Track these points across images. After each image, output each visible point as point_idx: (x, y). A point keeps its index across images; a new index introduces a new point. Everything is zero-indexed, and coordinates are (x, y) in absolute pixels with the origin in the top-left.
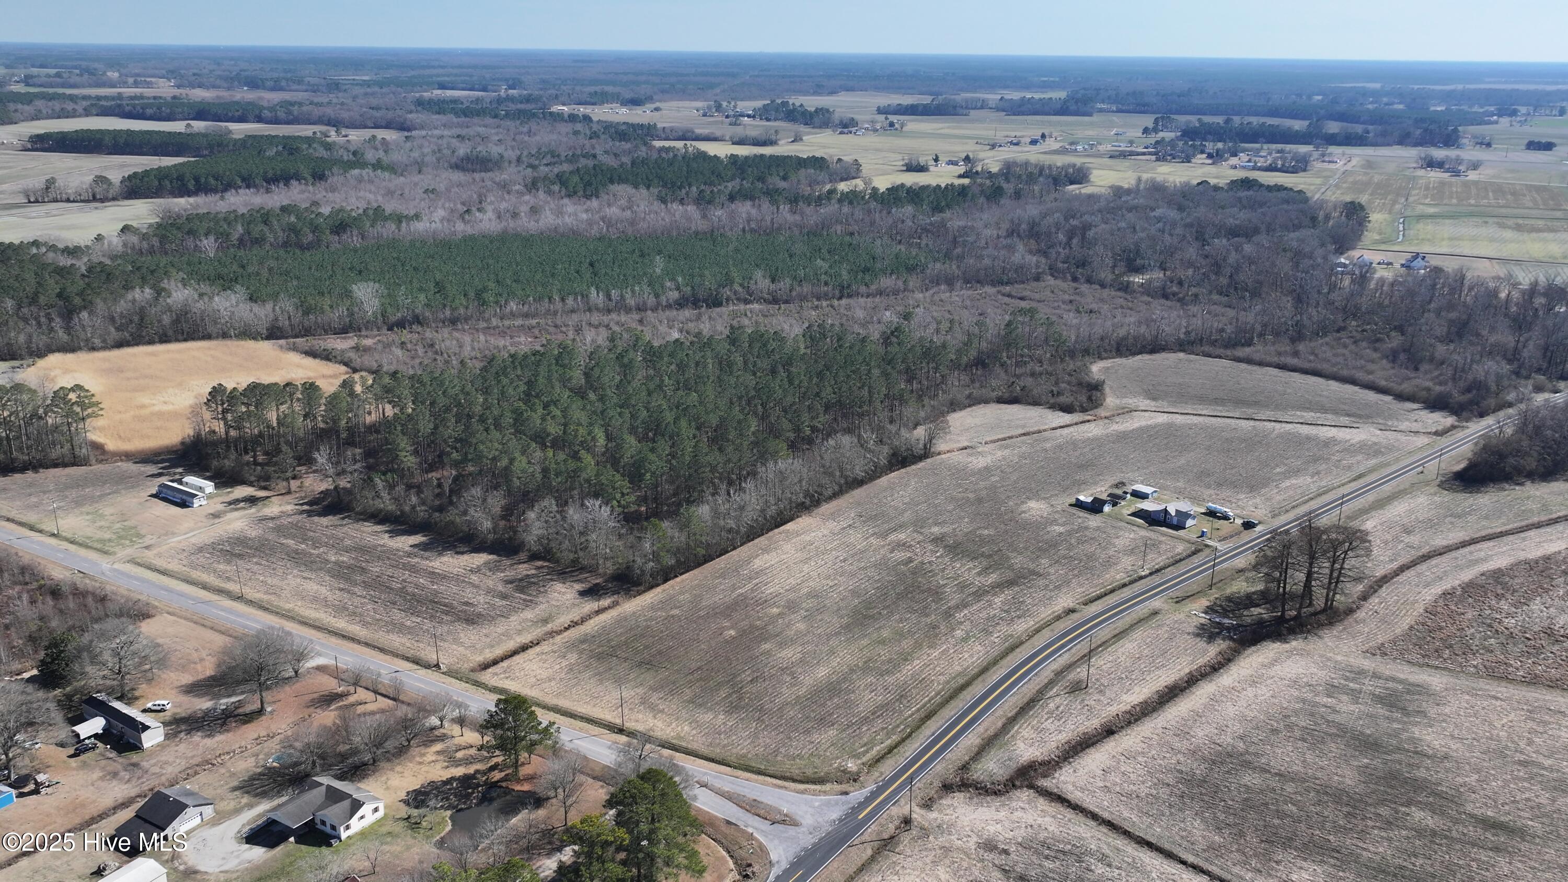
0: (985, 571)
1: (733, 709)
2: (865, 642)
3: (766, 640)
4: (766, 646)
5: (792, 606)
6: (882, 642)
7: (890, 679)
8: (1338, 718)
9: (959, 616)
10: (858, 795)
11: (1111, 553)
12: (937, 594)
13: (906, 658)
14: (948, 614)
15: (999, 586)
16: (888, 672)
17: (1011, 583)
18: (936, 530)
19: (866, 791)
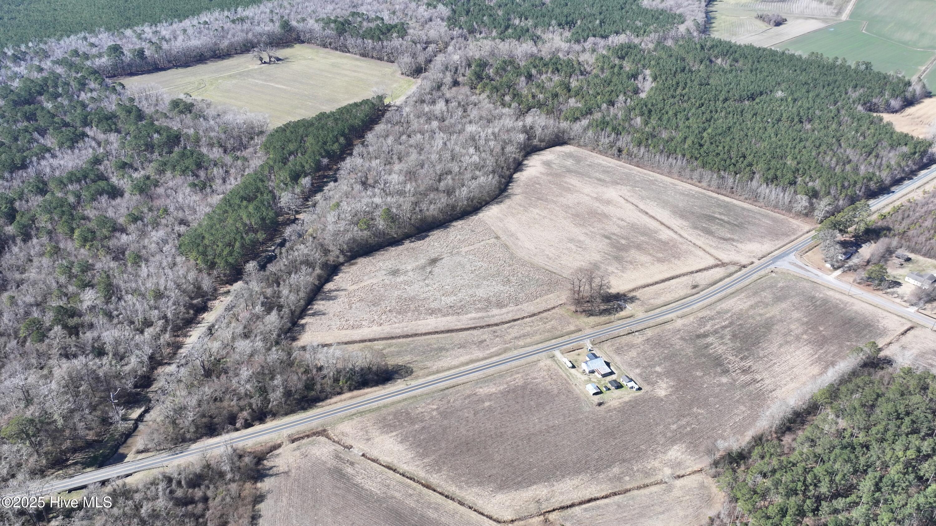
0: (707, 346)
1: (814, 297)
2: (768, 315)
3: (807, 323)
4: (805, 320)
5: (798, 338)
6: (761, 315)
7: (759, 299)
8: (618, 266)
9: (727, 322)
10: (772, 267)
11: (642, 347)
12: (734, 336)
13: (752, 307)
14: (731, 323)
15: (705, 335)
16: (759, 302)
17: (698, 336)
18: (724, 380)
19: (770, 267)
